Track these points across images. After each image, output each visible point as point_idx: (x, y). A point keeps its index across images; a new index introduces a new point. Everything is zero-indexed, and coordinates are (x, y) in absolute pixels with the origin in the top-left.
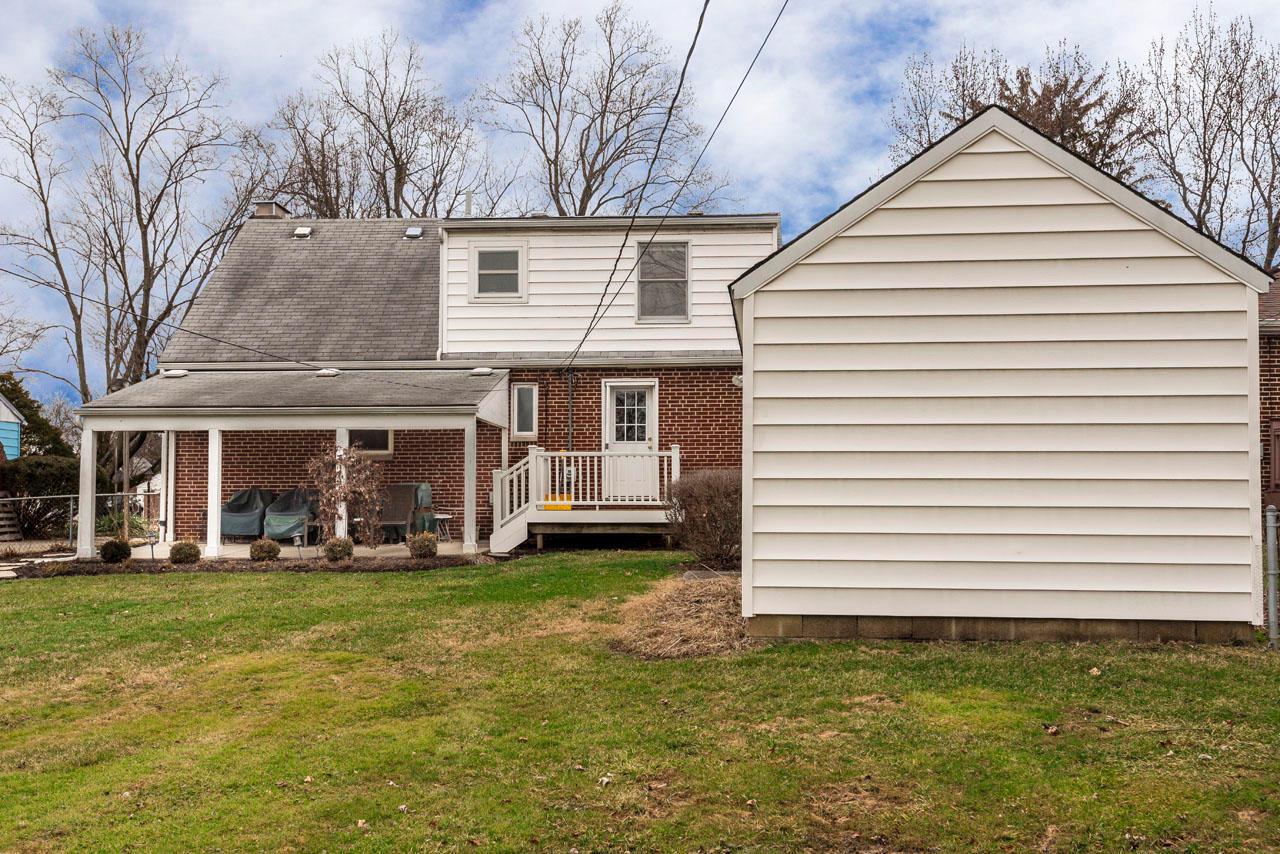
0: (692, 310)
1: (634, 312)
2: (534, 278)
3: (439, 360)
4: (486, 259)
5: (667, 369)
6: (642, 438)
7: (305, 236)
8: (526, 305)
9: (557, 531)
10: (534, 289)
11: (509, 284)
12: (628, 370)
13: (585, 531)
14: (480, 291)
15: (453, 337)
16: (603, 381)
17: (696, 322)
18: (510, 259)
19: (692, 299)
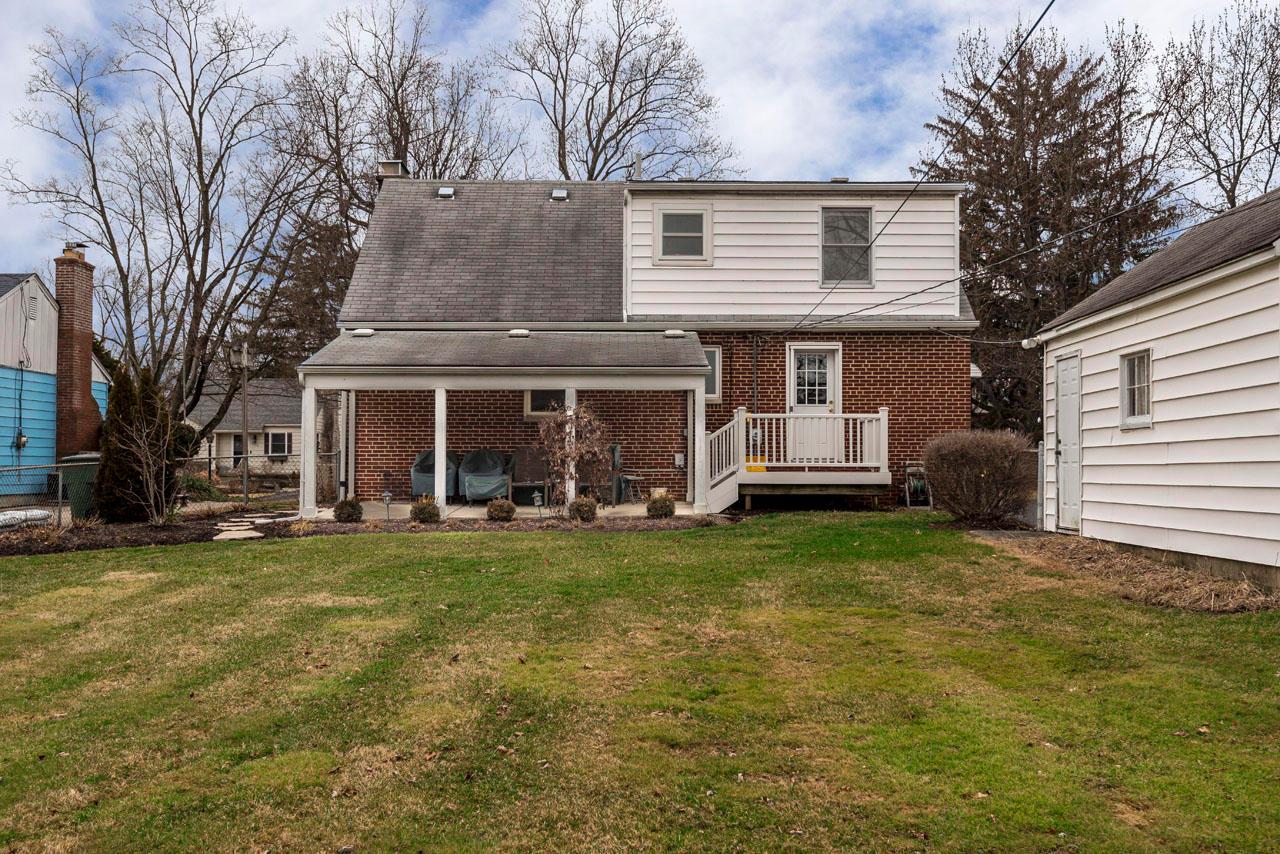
0: (876, 276)
1: (818, 276)
2: (718, 241)
3: (625, 322)
4: (671, 221)
5: (849, 333)
6: (823, 402)
7: (449, 196)
8: (710, 268)
9: (766, 492)
10: (718, 253)
11: (694, 247)
12: (812, 333)
13: (794, 492)
14: (664, 254)
15: (638, 299)
16: (787, 344)
17: (879, 287)
18: (695, 221)
19: (876, 264)
